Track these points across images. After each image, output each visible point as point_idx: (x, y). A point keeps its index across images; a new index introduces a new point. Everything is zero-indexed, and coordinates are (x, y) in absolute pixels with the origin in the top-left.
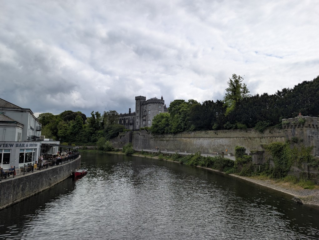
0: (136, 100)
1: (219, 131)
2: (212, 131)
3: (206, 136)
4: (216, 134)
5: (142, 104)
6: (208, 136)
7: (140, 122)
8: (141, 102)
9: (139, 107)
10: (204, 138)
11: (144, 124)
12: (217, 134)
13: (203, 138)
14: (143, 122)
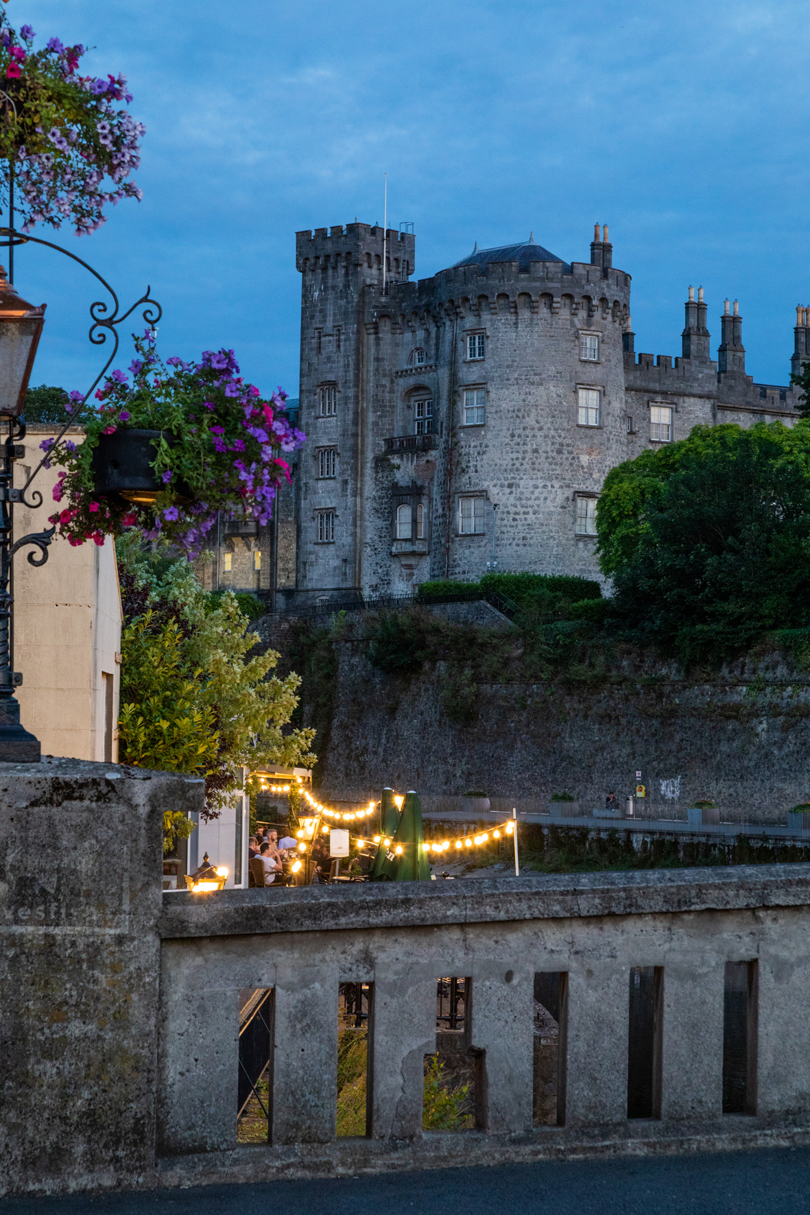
0: (301, 267)
5: (371, 315)
7: (357, 519)
8: (363, 294)
9: (349, 346)
11: (404, 531)
14: (391, 517)
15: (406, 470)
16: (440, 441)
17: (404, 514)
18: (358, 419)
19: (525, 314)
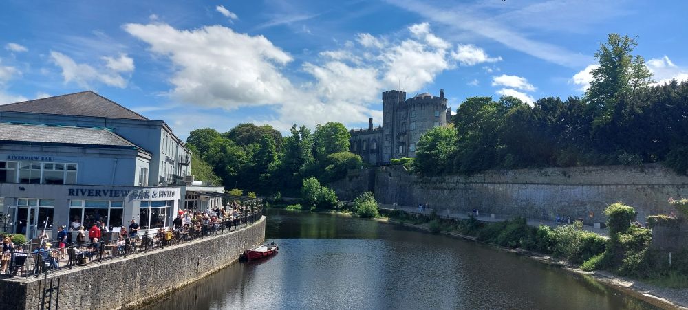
0: (383, 99)
1: (572, 168)
2: (556, 169)
3: (541, 179)
4: (565, 175)
6: (547, 180)
7: (392, 148)
8: (394, 104)
9: (391, 114)
10: (538, 184)
11: (401, 151)
12: (569, 177)
13: (535, 184)
14: (398, 148)
15: (402, 139)
16: (407, 132)
17: (401, 147)
18: (393, 129)
19: (423, 107)
